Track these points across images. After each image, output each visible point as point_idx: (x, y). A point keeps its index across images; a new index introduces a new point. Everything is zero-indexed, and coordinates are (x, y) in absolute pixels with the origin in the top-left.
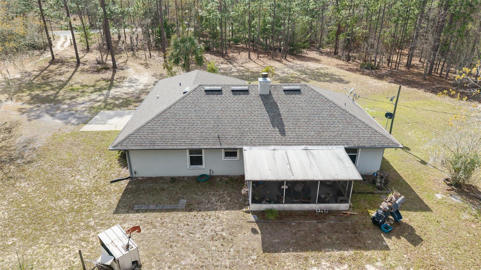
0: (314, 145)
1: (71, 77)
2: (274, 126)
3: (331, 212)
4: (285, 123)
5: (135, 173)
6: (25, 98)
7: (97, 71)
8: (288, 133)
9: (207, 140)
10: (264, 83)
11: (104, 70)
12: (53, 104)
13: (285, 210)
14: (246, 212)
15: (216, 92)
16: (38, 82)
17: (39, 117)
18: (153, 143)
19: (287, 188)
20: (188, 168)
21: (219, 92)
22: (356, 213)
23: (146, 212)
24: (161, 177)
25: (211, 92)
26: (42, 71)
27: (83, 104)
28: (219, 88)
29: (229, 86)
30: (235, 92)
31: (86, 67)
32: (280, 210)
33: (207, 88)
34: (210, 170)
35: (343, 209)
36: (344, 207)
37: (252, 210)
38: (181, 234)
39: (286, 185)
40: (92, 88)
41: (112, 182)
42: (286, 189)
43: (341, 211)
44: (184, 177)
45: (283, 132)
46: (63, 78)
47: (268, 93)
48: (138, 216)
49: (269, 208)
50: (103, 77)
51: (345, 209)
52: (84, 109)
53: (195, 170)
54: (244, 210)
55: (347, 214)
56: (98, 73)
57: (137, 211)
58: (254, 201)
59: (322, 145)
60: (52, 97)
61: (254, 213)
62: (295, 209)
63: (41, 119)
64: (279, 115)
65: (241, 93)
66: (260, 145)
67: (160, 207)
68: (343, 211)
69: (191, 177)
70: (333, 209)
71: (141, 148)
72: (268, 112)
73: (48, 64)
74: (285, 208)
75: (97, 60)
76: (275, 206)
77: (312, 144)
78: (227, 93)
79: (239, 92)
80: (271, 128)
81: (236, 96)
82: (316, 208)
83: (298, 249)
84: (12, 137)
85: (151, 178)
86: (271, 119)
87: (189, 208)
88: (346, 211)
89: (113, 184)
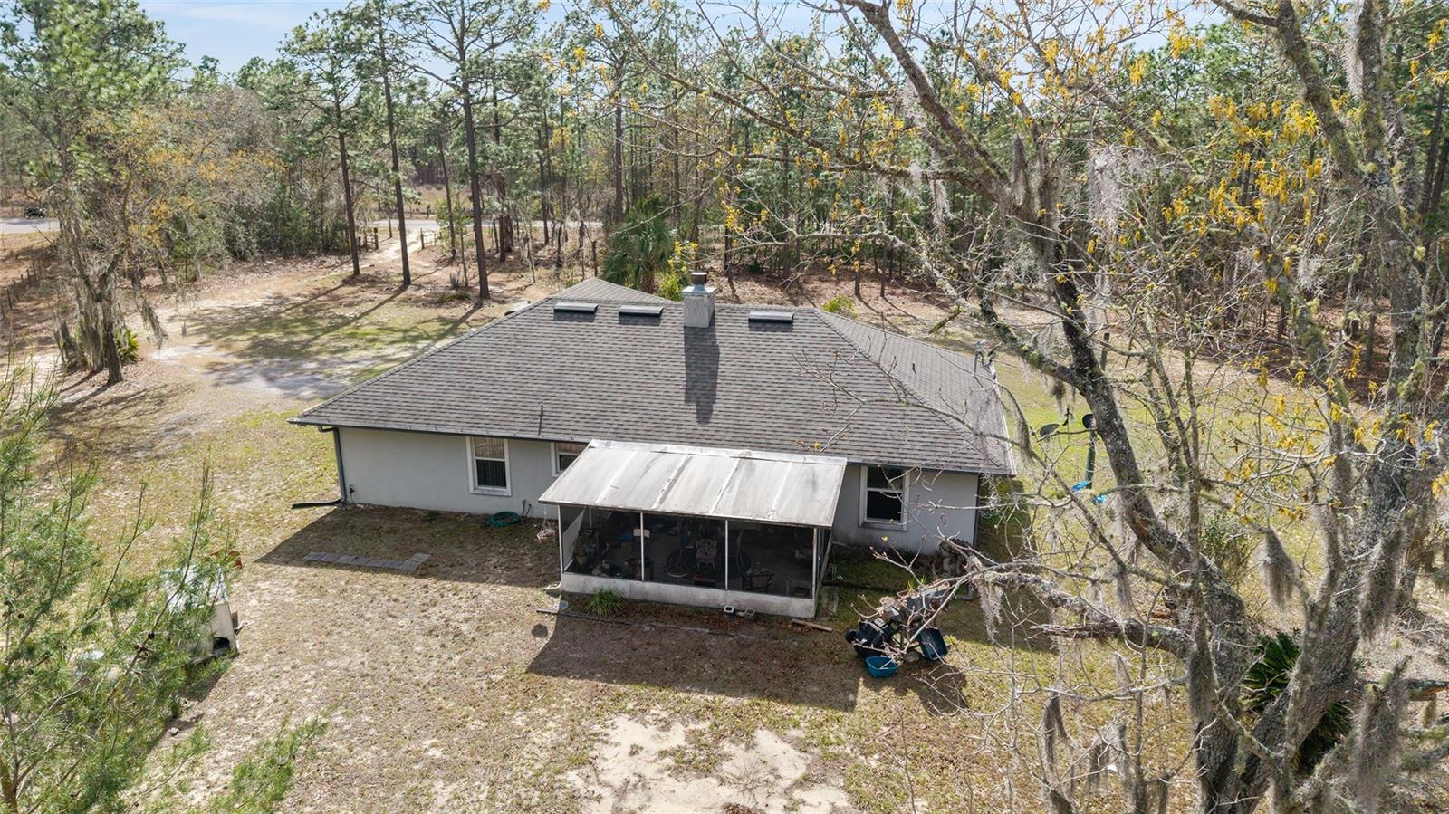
0: (773, 450)
1: (370, 311)
2: (688, 401)
3: (760, 618)
4: (719, 395)
5: (352, 491)
6: (241, 343)
7: (437, 302)
8: (718, 418)
9: (511, 419)
10: (693, 298)
11: (456, 301)
12: (288, 360)
13: (648, 599)
14: (550, 593)
15: (581, 316)
16: (289, 317)
17: (241, 379)
18: (387, 415)
19: (648, 536)
20: (471, 490)
21: (589, 315)
22: (830, 629)
23: (326, 566)
24: (408, 509)
25: (568, 315)
26: (315, 296)
27: (356, 362)
28: (591, 306)
29: (618, 302)
30: (626, 317)
31: (421, 293)
32: (636, 598)
33: (560, 305)
34: (524, 502)
35: (799, 615)
36: (800, 607)
37: (567, 589)
38: (368, 615)
39: (645, 528)
40: (401, 335)
41: (295, 507)
42: (645, 538)
43: (790, 618)
44: (459, 514)
45: (704, 416)
46: (349, 313)
47: (705, 323)
48: (302, 572)
49: (606, 588)
50: (444, 315)
51: (804, 616)
52: (349, 372)
53: (486, 498)
54: (548, 588)
55: (803, 626)
56: (439, 307)
57: (308, 564)
58: (575, 569)
59: (793, 451)
60: (296, 347)
61: (566, 596)
62: (672, 600)
63: (245, 384)
64: (714, 375)
65: (641, 320)
66: (634, 439)
67: (362, 561)
68: (799, 619)
69: (479, 516)
70: (772, 610)
71: (357, 424)
72: (688, 366)
73: (339, 284)
74: (646, 594)
75: (453, 280)
76: (621, 585)
77: (768, 447)
78: (606, 319)
79: (636, 318)
80: (680, 402)
81: (624, 327)
82: (725, 601)
83: (614, 678)
84: (158, 411)
85: (387, 508)
86: (690, 383)
87: (423, 572)
88: (806, 619)
89: (297, 511)
